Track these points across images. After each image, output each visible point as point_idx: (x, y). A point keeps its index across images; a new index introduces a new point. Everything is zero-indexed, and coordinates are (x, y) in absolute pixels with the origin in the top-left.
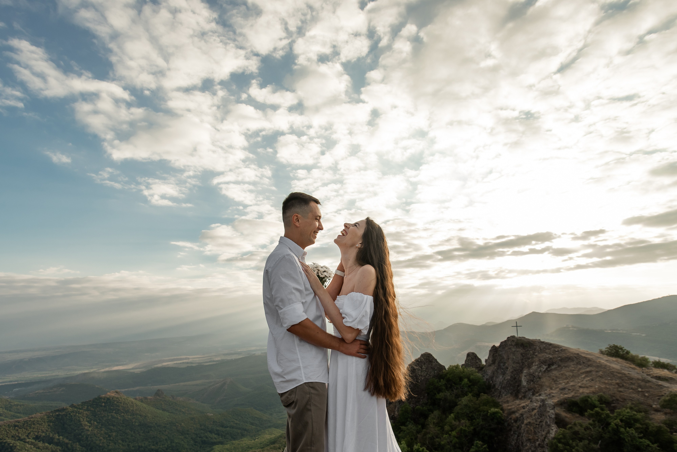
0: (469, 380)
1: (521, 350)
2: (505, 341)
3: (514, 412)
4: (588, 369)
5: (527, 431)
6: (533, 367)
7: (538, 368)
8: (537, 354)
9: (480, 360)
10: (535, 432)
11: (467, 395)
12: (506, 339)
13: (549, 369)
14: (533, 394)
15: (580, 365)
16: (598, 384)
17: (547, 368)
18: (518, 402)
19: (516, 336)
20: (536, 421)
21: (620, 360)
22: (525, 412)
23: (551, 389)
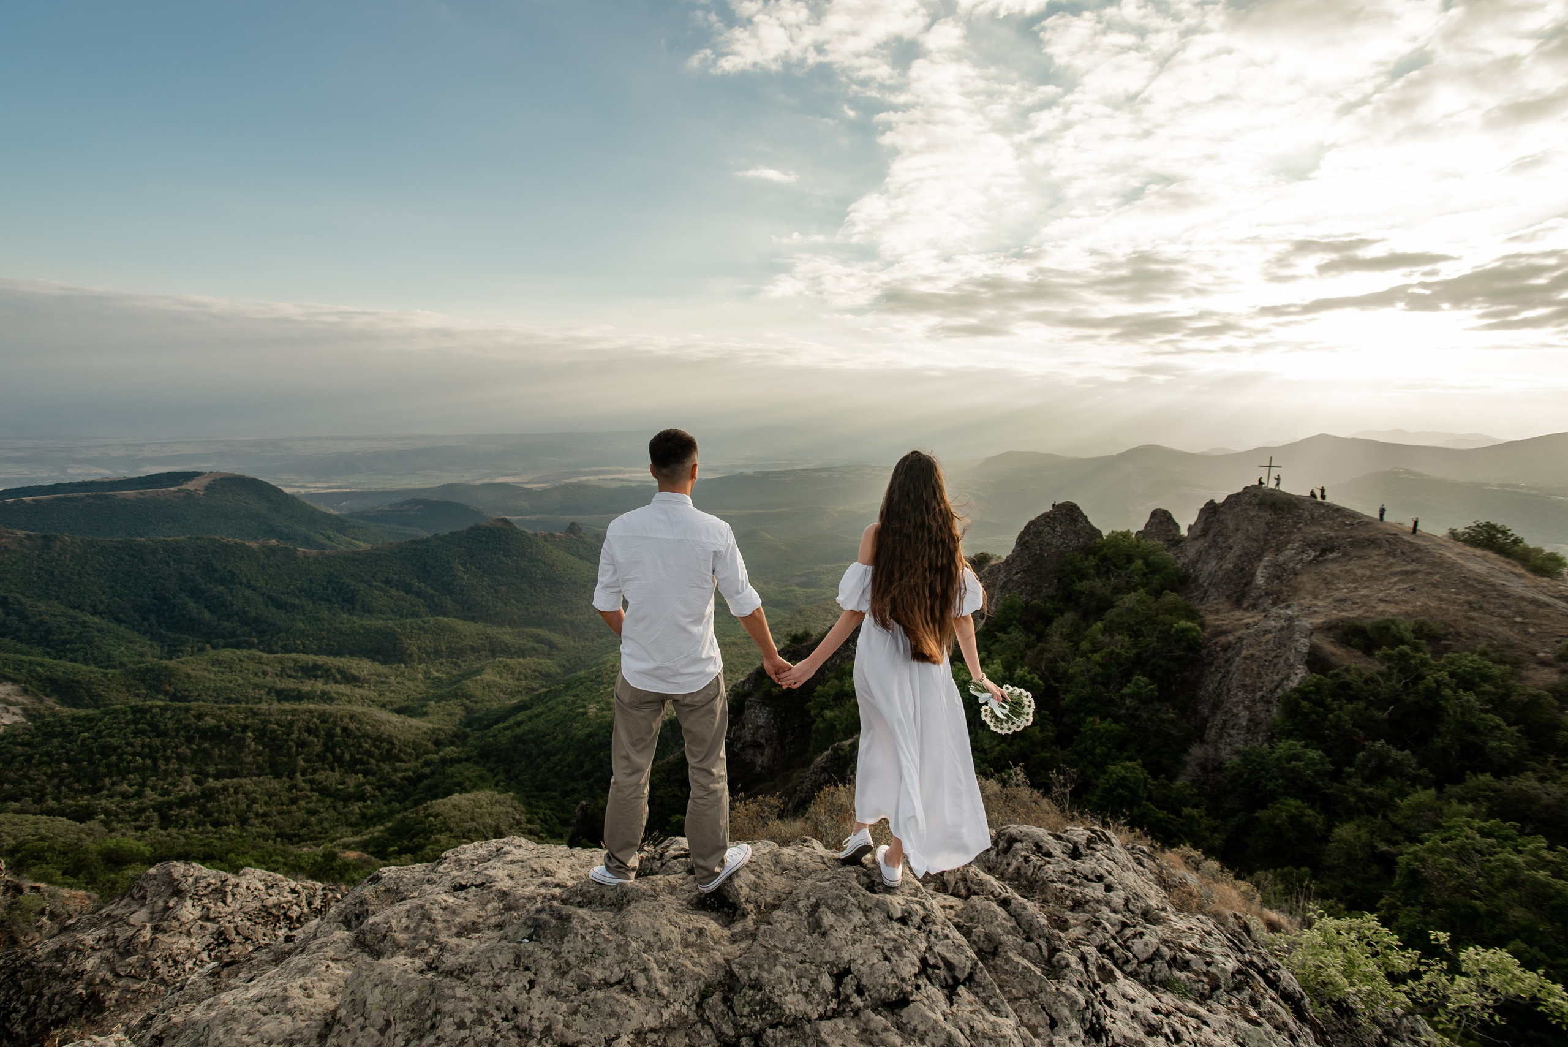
0: (1147, 564)
1: (1268, 516)
2: (1238, 494)
3: (1225, 633)
4: (1409, 568)
5: (1244, 670)
6: (1287, 552)
7: (1297, 554)
8: (1301, 525)
9: (1177, 526)
10: (1259, 673)
11: (1135, 591)
12: (1240, 490)
13: (1320, 559)
14: (1274, 604)
15: (1395, 556)
16: (1422, 599)
17: (1315, 558)
18: (1238, 614)
20: (1267, 654)
21: (1491, 555)
22: (1249, 635)
23: (1316, 597)
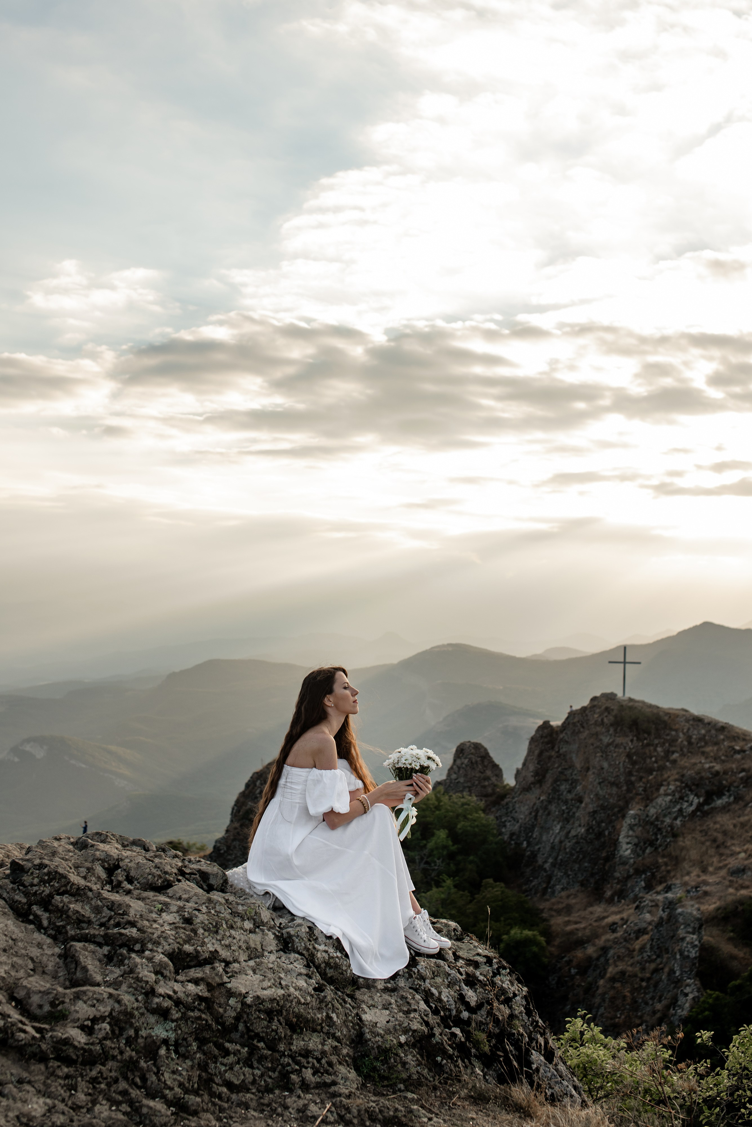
0: (453, 835)
1: (629, 742)
2: (584, 709)
3: (581, 943)
5: (613, 999)
6: (660, 800)
7: (674, 802)
8: (675, 756)
9: (497, 770)
10: (634, 1001)
11: (438, 885)
12: (586, 702)
13: (706, 808)
14: (649, 887)
17: (700, 805)
18: (598, 910)
19: (620, 694)
20: (643, 969)
22: (616, 942)
23: (704, 870)
